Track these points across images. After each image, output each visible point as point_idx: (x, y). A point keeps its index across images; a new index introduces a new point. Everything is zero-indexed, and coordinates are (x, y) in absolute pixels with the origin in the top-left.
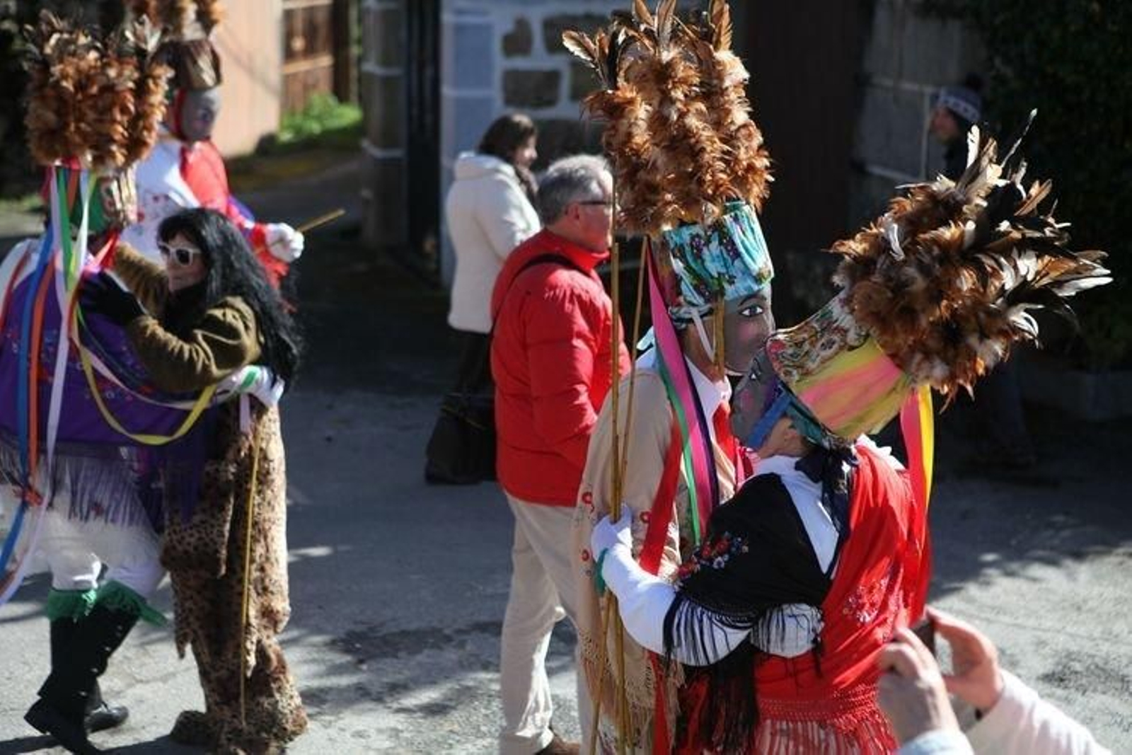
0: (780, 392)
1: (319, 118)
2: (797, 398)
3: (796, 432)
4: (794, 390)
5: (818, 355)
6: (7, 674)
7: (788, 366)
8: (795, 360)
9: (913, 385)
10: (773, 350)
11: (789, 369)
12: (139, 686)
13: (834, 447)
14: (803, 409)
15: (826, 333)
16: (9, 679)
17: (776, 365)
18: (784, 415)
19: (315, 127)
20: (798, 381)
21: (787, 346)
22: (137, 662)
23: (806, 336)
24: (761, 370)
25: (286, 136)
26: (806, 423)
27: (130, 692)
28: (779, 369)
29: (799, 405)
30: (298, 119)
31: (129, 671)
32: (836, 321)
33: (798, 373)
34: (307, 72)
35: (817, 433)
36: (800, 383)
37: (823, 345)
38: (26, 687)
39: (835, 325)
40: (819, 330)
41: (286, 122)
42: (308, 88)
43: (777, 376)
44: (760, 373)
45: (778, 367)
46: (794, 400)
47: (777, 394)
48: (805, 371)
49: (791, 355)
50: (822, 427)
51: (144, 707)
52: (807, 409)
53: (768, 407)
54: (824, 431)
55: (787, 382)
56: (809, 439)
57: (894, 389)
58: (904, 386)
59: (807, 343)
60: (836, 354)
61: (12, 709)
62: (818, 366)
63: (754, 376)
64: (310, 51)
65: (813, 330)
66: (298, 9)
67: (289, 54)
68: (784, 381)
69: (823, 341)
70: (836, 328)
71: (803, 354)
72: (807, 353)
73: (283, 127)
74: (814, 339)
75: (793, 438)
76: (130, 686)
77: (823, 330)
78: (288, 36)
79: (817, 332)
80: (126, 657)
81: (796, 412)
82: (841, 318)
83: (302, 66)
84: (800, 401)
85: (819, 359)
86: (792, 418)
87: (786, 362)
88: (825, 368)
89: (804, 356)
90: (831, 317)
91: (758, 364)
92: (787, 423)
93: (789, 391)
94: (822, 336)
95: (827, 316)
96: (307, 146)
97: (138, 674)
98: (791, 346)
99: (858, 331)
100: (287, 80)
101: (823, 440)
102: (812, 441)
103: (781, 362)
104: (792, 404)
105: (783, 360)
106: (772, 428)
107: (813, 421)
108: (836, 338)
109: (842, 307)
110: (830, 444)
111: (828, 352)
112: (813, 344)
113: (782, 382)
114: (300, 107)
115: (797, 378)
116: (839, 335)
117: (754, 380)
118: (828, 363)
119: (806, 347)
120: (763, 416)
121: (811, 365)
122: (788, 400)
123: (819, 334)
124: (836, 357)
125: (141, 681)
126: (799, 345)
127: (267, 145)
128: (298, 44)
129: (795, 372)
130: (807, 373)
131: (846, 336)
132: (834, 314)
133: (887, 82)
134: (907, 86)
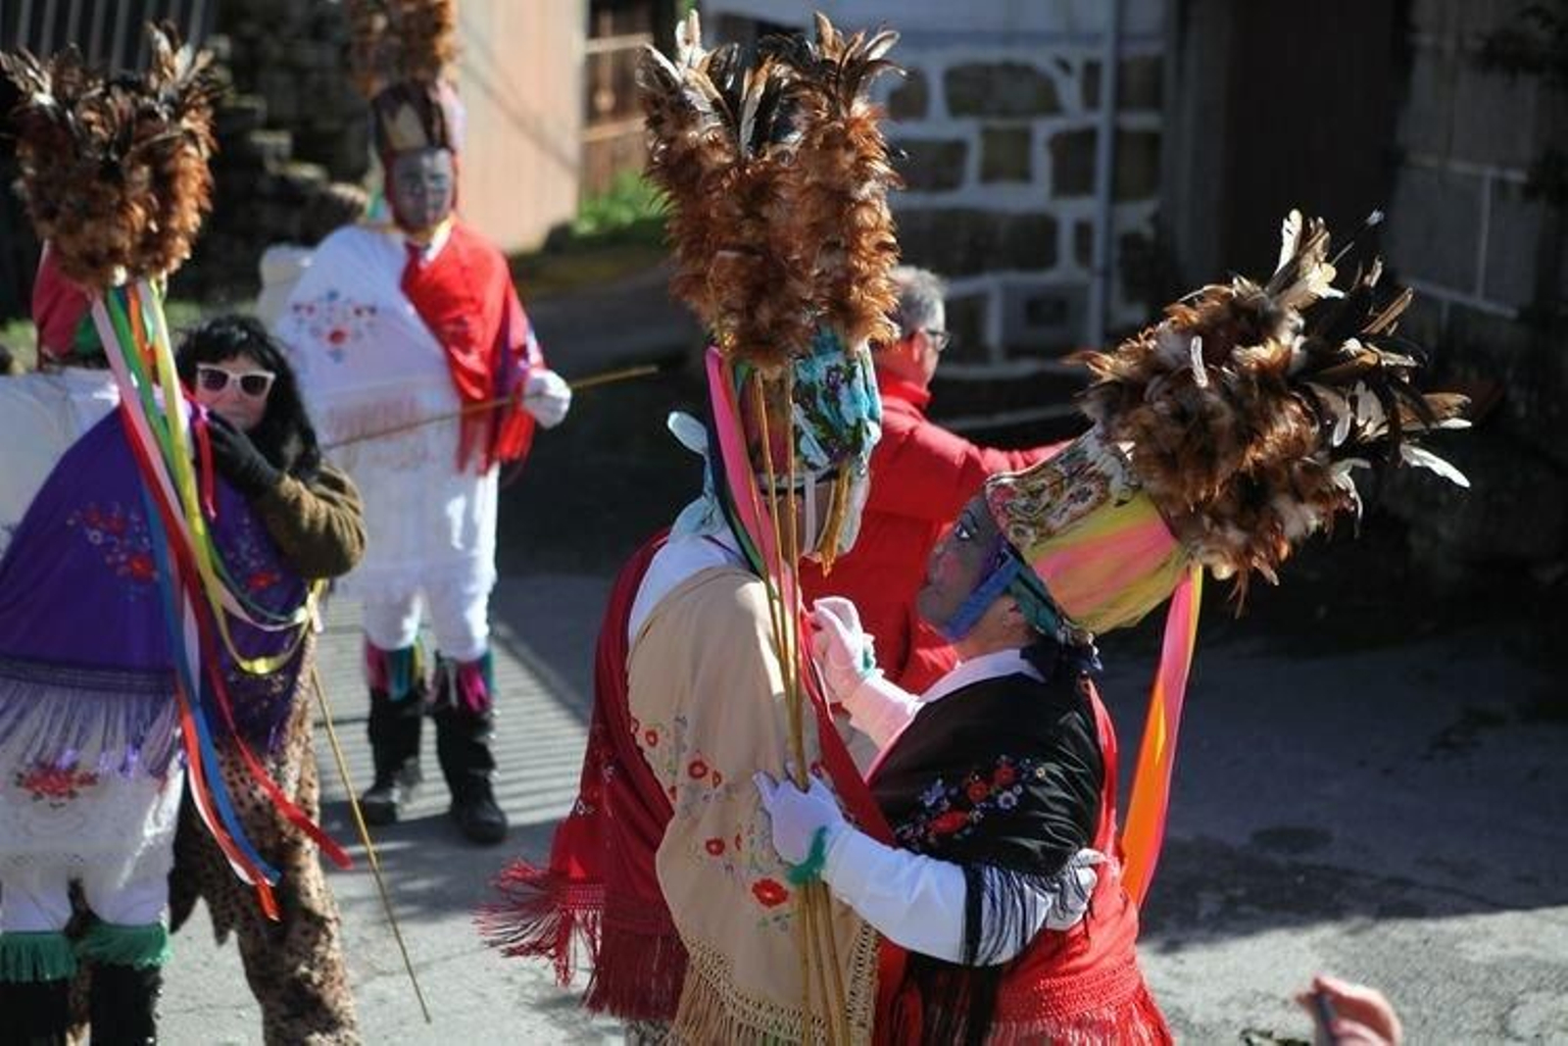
0: (1004, 558)
1: (629, 203)
2: (1029, 568)
3: (1020, 617)
4: (1027, 558)
5: (1065, 510)
6: (204, 958)
7: (1020, 522)
8: (1030, 515)
9: (1189, 561)
10: (996, 500)
11: (1021, 526)
12: (380, 979)
13: (1071, 643)
14: (1037, 586)
15: (1076, 479)
16: (206, 964)
17: (1002, 521)
18: (1007, 591)
19: (626, 216)
20: (1035, 544)
21: (1018, 495)
22: (379, 947)
23: (1043, 481)
24: (976, 525)
25: (586, 227)
26: (1036, 606)
27: (367, 987)
28: (1008, 526)
29: (1031, 580)
30: (603, 205)
31: (365, 958)
32: (1093, 464)
33: (1035, 533)
34: (616, 139)
35: (1051, 620)
36: (1037, 549)
37: (1071, 496)
38: (229, 976)
39: (1091, 469)
40: (1066, 474)
41: (586, 208)
42: (616, 161)
43: (1002, 536)
44: (974, 530)
45: (1006, 521)
46: (1023, 572)
47: (999, 561)
48: (1044, 531)
49: (1025, 508)
50: (1059, 612)
51: (386, 1008)
52: (1041, 584)
53: (984, 579)
54: (1060, 618)
55: (1018, 545)
56: (1038, 628)
57: (1164, 565)
58: (1177, 563)
59: (1046, 492)
60: (1093, 509)
61: (210, 1006)
62: (1063, 527)
63: (965, 535)
64: (620, 111)
65: (1056, 475)
66: (607, 53)
67: (592, 115)
68: (1014, 543)
69: (1072, 490)
70: (1093, 474)
71: (1040, 508)
72: (1048, 506)
73: (581, 215)
74: (1057, 486)
75: (1016, 625)
76: (367, 979)
77: (1072, 475)
78: (592, 89)
79: (1063, 478)
80: (362, 939)
81: (1024, 590)
82: (1099, 461)
83: (608, 131)
84: (1033, 573)
85: (1066, 515)
86: (1018, 596)
87: (1018, 517)
88: (1072, 529)
89: (1044, 509)
90: (1084, 459)
91: (973, 518)
92: (1008, 603)
93: (1019, 558)
94: (1069, 485)
95: (1079, 456)
96: (614, 240)
97: (379, 963)
98: (1024, 496)
99: (1126, 479)
100: (589, 149)
101: (1058, 632)
102: (1042, 631)
103: (1010, 516)
104: (1019, 576)
105: (1012, 513)
106: (985, 609)
107: (1047, 602)
108: (1092, 486)
109: (1101, 445)
110: (1066, 637)
111: (1080, 507)
112: (1055, 494)
113: (1010, 545)
114: (605, 188)
115: (1033, 539)
116: (1097, 483)
117: (964, 540)
118: (1079, 522)
119: (1046, 498)
120: (975, 591)
121: (1054, 523)
122: (1014, 571)
123: (1065, 482)
124: (1093, 514)
125: (382, 973)
126: (1035, 494)
127: (560, 239)
128: (605, 100)
129: (1030, 532)
130: (1049, 534)
131: (1108, 485)
132: (1088, 455)
133: (1431, 161)
134: (1459, 167)
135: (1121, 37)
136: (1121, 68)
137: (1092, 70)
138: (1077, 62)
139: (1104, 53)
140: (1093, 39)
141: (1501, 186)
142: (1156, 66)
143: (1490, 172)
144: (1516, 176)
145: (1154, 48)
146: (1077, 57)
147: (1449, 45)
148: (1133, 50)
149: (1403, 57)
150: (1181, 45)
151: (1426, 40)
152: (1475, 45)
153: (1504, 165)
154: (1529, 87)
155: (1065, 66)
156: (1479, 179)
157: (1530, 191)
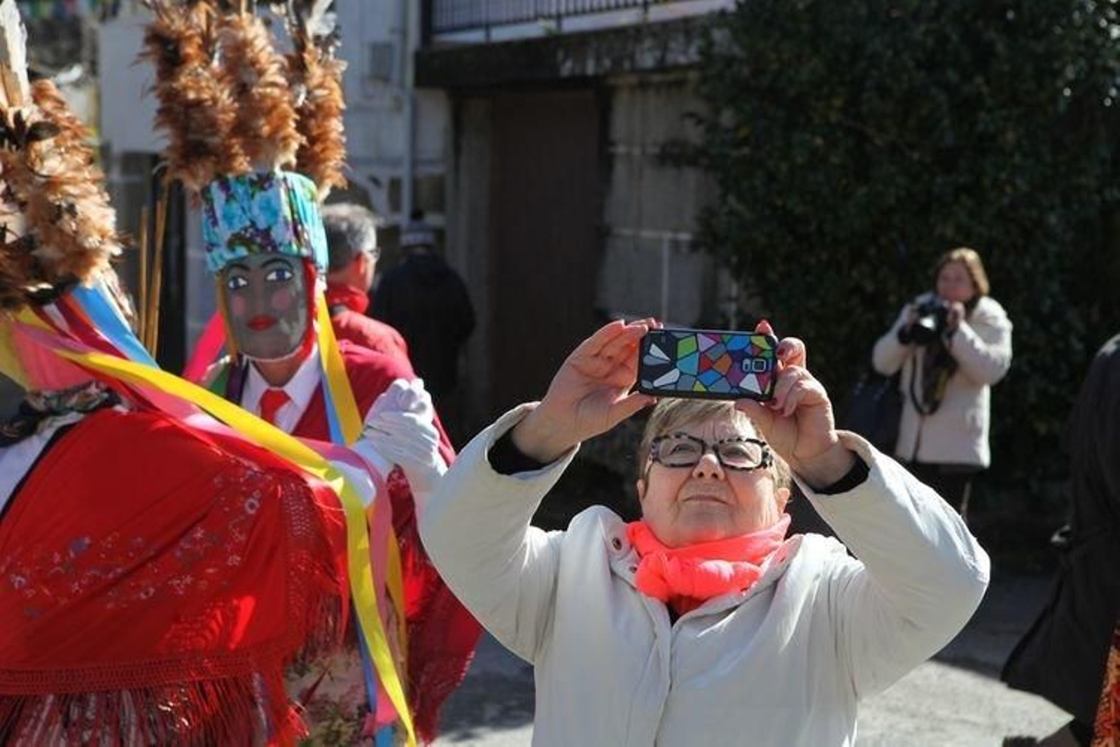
133: (627, 232)
134: (647, 234)
135: (415, 163)
136: (415, 183)
137: (395, 184)
138: (385, 181)
139: (404, 172)
140: (396, 163)
141: (676, 244)
142: (439, 183)
143: (668, 236)
144: (685, 237)
145: (438, 170)
146: (385, 175)
147: (637, 151)
148: (425, 171)
149: (606, 162)
150: (457, 168)
151: (621, 149)
152: (655, 150)
153: (676, 230)
154: (691, 176)
155: (375, 181)
156: (660, 241)
157: (694, 246)
